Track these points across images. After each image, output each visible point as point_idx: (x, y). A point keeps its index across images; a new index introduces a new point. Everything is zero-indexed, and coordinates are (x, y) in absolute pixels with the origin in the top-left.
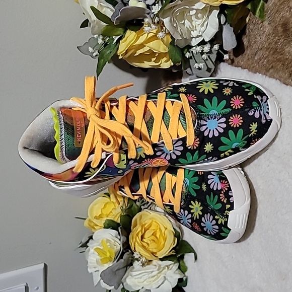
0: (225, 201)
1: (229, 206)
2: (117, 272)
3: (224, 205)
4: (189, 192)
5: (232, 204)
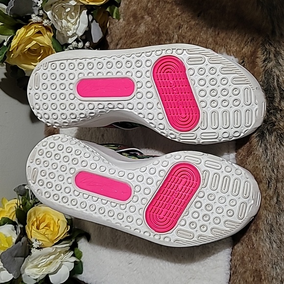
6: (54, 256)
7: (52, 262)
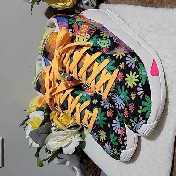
0: (121, 143)
1: (123, 147)
2: (41, 135)
3: (120, 145)
4: (99, 124)
5: (125, 146)
6: (66, 136)
7: (65, 139)
